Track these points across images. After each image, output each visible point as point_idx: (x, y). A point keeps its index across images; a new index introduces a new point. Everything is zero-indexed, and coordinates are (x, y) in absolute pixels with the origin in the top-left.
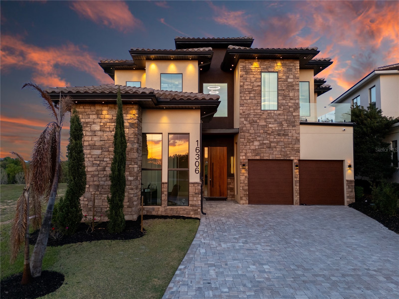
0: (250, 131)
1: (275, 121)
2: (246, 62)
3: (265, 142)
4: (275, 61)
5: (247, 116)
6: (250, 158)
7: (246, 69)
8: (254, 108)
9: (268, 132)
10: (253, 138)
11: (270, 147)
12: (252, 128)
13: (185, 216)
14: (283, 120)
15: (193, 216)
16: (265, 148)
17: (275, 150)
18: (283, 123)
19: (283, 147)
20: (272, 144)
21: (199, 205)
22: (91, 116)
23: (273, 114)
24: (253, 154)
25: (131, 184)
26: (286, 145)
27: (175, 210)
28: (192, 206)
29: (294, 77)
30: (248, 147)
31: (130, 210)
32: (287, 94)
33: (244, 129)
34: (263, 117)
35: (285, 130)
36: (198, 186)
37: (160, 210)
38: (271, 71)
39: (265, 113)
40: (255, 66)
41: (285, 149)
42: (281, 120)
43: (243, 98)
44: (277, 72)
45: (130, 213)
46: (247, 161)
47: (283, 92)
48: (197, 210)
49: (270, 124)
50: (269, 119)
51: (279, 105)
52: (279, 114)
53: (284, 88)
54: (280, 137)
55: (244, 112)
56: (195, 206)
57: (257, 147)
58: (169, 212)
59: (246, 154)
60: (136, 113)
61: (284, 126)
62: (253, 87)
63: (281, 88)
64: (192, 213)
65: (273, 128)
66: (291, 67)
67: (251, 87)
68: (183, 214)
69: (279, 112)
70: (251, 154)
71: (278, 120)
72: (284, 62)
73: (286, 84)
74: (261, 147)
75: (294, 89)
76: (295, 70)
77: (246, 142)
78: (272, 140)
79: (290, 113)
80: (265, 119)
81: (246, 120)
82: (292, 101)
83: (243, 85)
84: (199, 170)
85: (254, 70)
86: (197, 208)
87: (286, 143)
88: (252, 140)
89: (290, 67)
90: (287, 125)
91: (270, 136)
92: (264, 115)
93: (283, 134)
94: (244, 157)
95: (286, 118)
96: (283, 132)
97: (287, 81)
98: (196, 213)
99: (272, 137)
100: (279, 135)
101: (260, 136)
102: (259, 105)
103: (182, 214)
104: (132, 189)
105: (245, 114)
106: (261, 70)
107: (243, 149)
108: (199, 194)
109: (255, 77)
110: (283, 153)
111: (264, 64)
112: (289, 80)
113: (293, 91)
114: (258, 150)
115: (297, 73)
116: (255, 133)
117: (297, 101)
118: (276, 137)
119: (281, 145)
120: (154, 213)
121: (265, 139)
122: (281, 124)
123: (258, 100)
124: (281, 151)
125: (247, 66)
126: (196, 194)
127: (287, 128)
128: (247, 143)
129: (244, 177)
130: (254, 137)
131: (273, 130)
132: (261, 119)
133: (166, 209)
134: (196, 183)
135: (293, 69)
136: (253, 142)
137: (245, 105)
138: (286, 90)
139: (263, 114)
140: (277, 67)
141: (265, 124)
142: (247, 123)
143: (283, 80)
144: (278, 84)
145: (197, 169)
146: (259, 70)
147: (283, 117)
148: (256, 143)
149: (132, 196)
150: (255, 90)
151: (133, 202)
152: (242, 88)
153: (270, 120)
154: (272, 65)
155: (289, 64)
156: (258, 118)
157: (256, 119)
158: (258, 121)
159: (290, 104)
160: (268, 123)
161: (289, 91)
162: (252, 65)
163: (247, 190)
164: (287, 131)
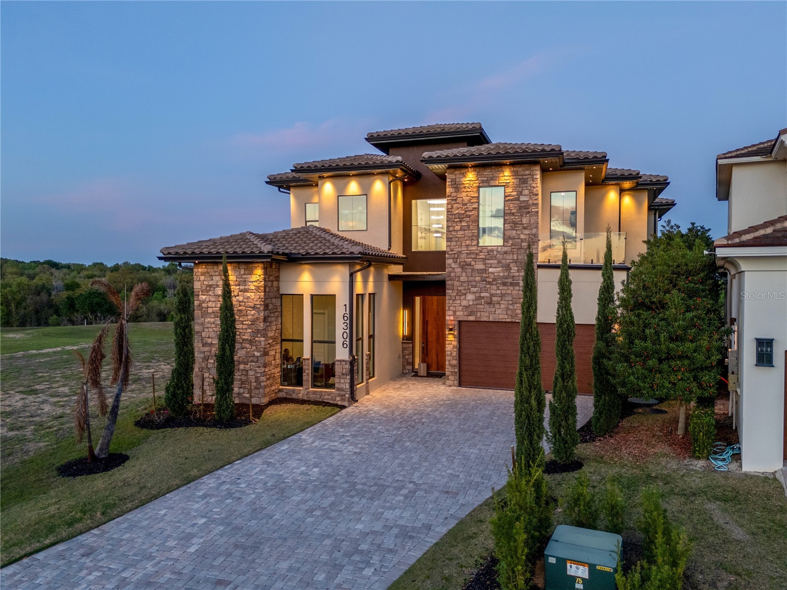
0: (461, 278)
1: (499, 262)
2: (456, 172)
3: (482, 295)
4: (500, 169)
5: (456, 255)
6: (461, 319)
7: (456, 184)
8: (468, 242)
9: (488, 280)
10: (465, 290)
11: (490, 303)
12: (464, 274)
13: (330, 402)
14: (511, 261)
15: (339, 403)
16: (483, 303)
17: (498, 307)
18: (511, 265)
19: (510, 302)
20: (494, 299)
21: (346, 389)
22: (214, 277)
23: (495, 253)
24: (466, 313)
25: (257, 361)
26: (515, 300)
27: (318, 393)
28: (339, 389)
29: (530, 193)
30: (459, 302)
31: (257, 391)
32: (519, 220)
33: (452, 274)
34: (480, 257)
35: (513, 276)
36: (346, 364)
37: (302, 392)
38: (493, 184)
39: (484, 251)
40: (469, 179)
41: (513, 306)
42: (508, 261)
43: (451, 229)
44: (504, 186)
45: (257, 396)
46: (456, 323)
47: (513, 217)
48: (345, 395)
49: (491, 267)
50: (489, 260)
51: (505, 237)
52: (506, 253)
53: (513, 211)
54: (505, 288)
55: (452, 251)
56: (342, 390)
57: (471, 303)
58: (311, 396)
59: (455, 312)
60: (261, 273)
61: (512, 271)
62: (466, 211)
63: (509, 211)
64: (338, 399)
65: (496, 274)
66: (526, 177)
67: (463, 212)
68: (328, 399)
69: (506, 249)
70: (462, 312)
71: (503, 261)
72: (515, 169)
73: (517, 205)
74: (478, 302)
75: (529, 212)
76: (533, 181)
77: (455, 294)
78: (493, 292)
79: (522, 250)
80: (484, 260)
81: (455, 262)
82: (526, 232)
83: (451, 209)
84: (348, 343)
85: (467, 185)
86: (344, 393)
87: (515, 297)
88: (464, 292)
89: (524, 177)
90: (517, 269)
91: (491, 287)
92: (482, 254)
93: (511, 283)
94: (452, 318)
95: (516, 258)
96: (510, 280)
97: (519, 200)
98: (343, 400)
99: (494, 287)
100: (504, 284)
101: (475, 287)
102: (475, 238)
103: (326, 398)
104: (259, 367)
105: (453, 252)
106: (478, 185)
107: (450, 305)
108: (346, 375)
109: (469, 195)
110: (509, 313)
111: (483, 175)
112: (522, 198)
113: (528, 215)
114: (472, 306)
115: (535, 185)
116: (469, 281)
117: (534, 231)
118: (500, 288)
119: (507, 299)
120: (294, 396)
121: (483, 291)
122: (508, 268)
123: (473, 231)
124: (508, 309)
125: (458, 180)
126: (343, 374)
127: (517, 274)
128: (457, 297)
129: (452, 346)
130: (467, 288)
131: (495, 277)
132: (477, 260)
133: (308, 392)
134: (343, 361)
135: (529, 179)
136: (465, 294)
137: (453, 240)
138: (517, 214)
139: (481, 252)
140: (503, 178)
141: (482, 267)
142: (456, 266)
143: (512, 198)
144: (505, 204)
145: (345, 342)
146: (475, 185)
147: (511, 257)
148: (470, 297)
149: (259, 375)
150: (469, 216)
151: (260, 383)
152: (449, 213)
153: (491, 262)
154: (495, 175)
155: (522, 173)
156: (473, 258)
157: (469, 260)
158: (473, 263)
159: (522, 236)
160: (487, 265)
161: (522, 216)
162: (465, 177)
163: (455, 366)
164: (517, 278)
